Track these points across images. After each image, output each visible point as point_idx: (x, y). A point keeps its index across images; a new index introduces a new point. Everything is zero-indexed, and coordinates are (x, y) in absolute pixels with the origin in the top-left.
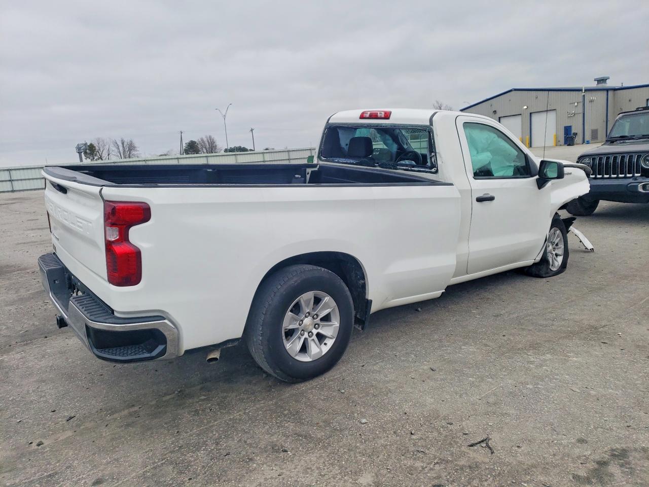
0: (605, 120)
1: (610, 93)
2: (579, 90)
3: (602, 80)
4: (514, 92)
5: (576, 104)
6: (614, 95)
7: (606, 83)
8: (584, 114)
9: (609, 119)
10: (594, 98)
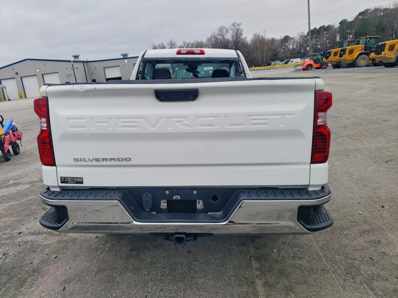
0: (86, 78)
1: (85, 64)
2: (70, 61)
3: (76, 57)
4: (28, 60)
5: (69, 69)
6: (87, 65)
7: (78, 58)
8: (75, 75)
9: (87, 78)
10: (78, 66)
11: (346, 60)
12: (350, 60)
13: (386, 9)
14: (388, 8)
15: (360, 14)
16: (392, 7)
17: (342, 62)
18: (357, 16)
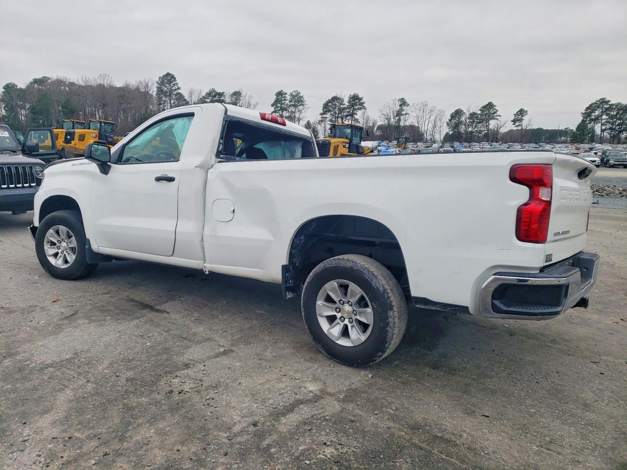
11: (76, 148)
12: (81, 149)
13: (72, 84)
14: (76, 82)
15: (36, 81)
16: (81, 83)
17: (66, 149)
18: (31, 83)
